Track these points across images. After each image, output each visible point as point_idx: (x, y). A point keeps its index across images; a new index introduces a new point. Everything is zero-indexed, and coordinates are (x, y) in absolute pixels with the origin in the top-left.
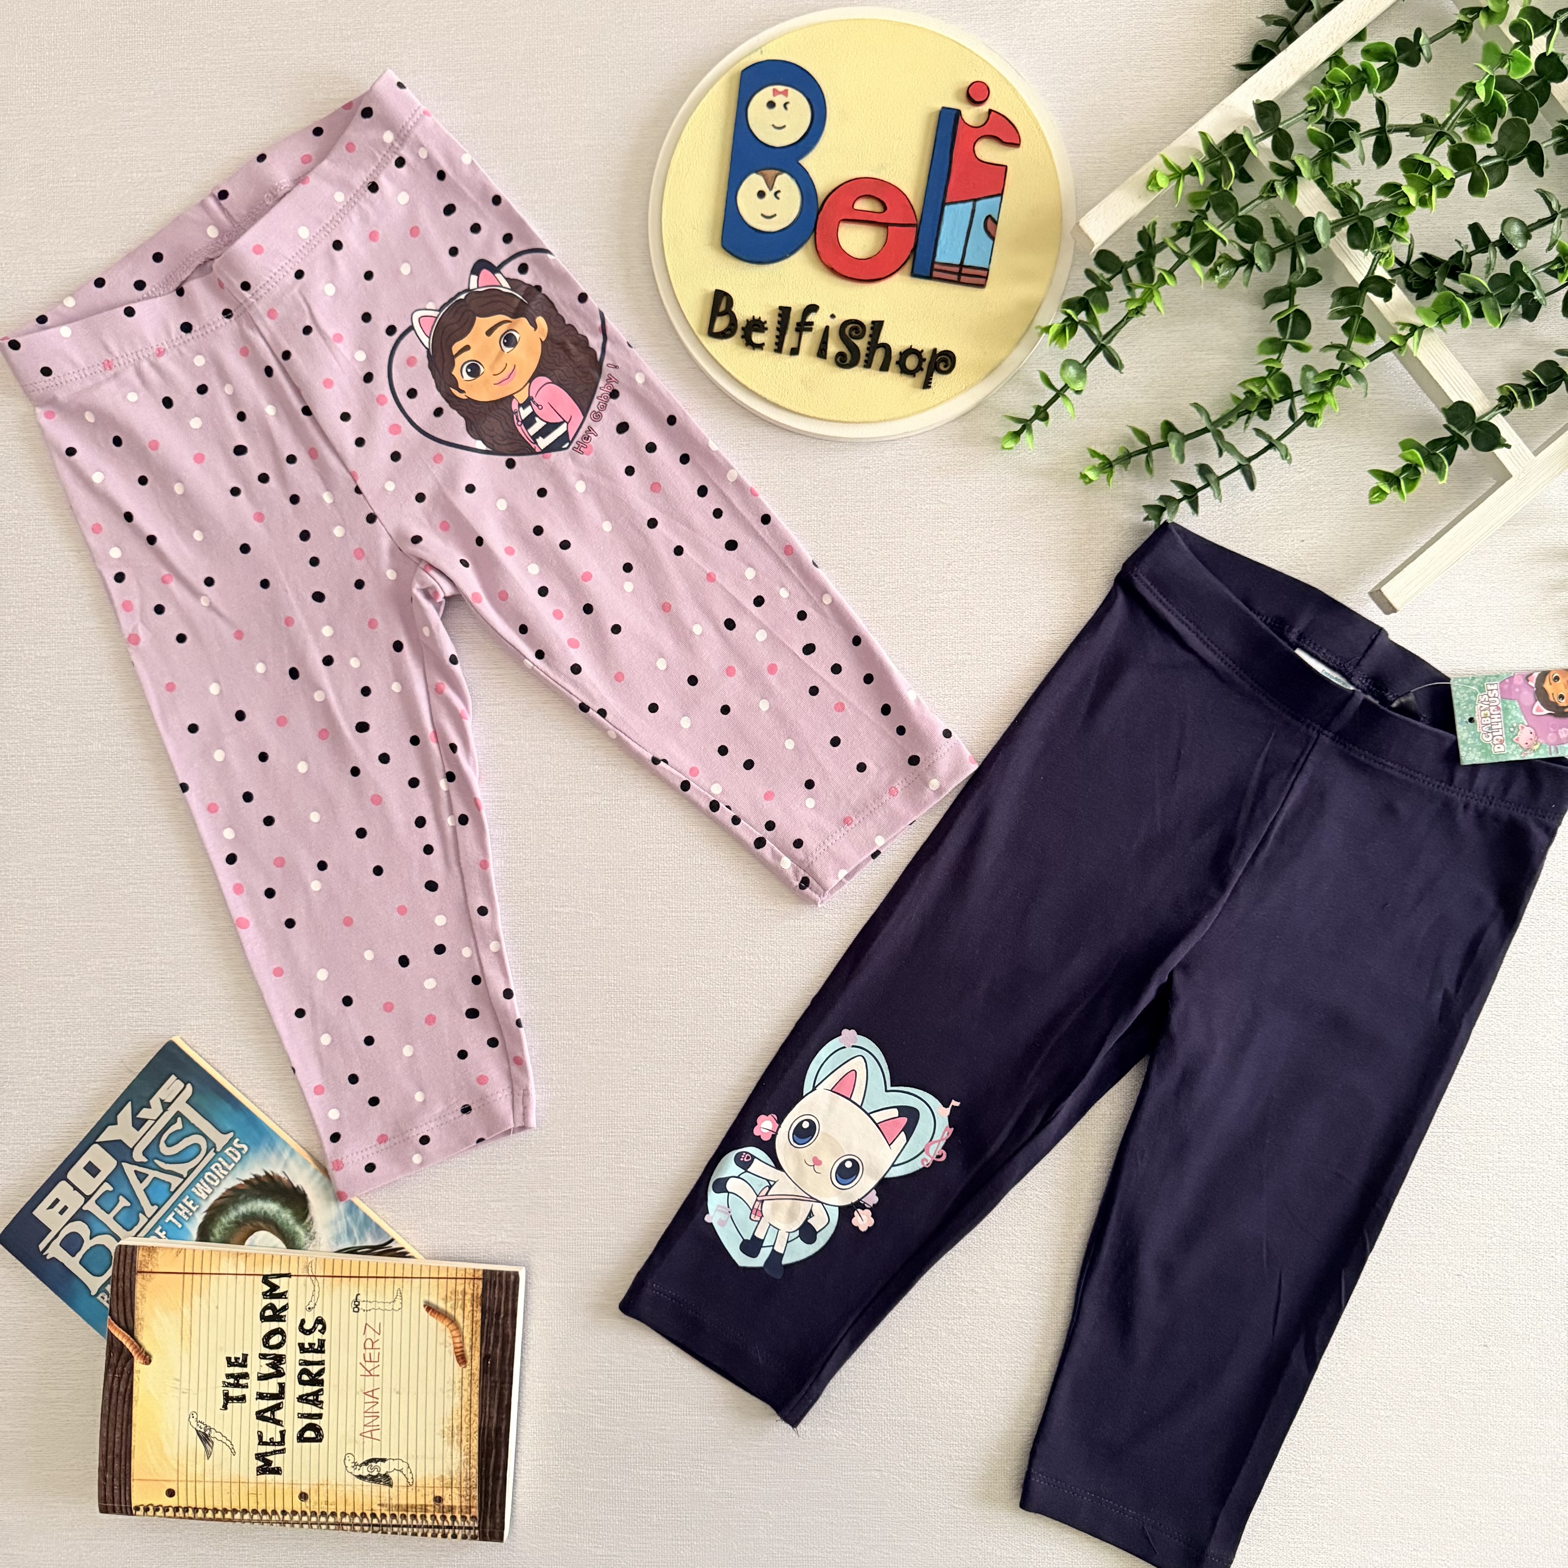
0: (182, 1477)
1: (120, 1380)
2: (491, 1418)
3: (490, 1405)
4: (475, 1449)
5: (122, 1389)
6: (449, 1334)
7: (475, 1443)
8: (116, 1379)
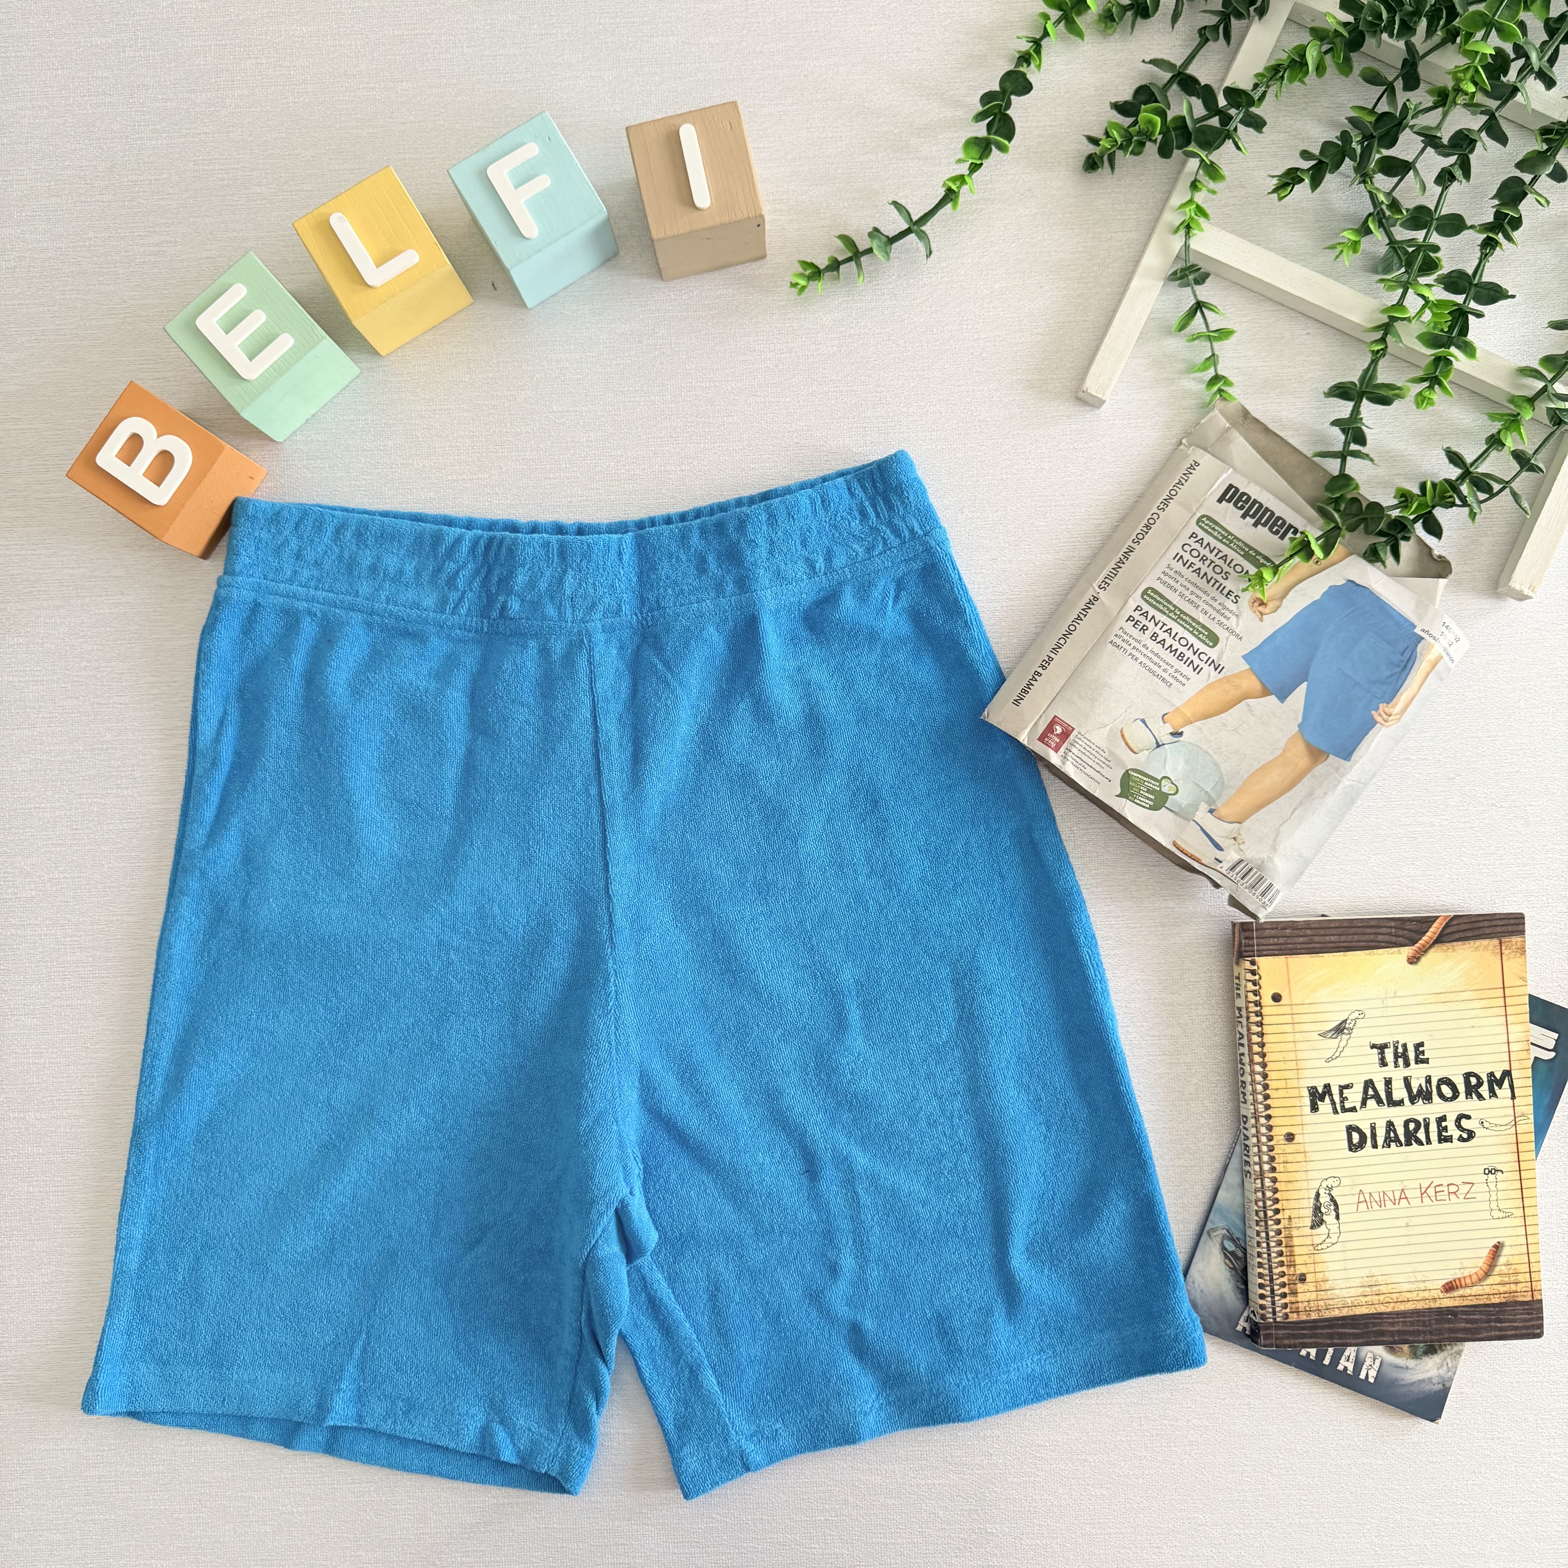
0: (1296, 1009)
1: (1390, 934)
2: (1392, 1324)
3: (1406, 1322)
4: (1359, 1311)
5: (1380, 938)
6: (1473, 1271)
7: (1364, 1310)
8: (1389, 930)
